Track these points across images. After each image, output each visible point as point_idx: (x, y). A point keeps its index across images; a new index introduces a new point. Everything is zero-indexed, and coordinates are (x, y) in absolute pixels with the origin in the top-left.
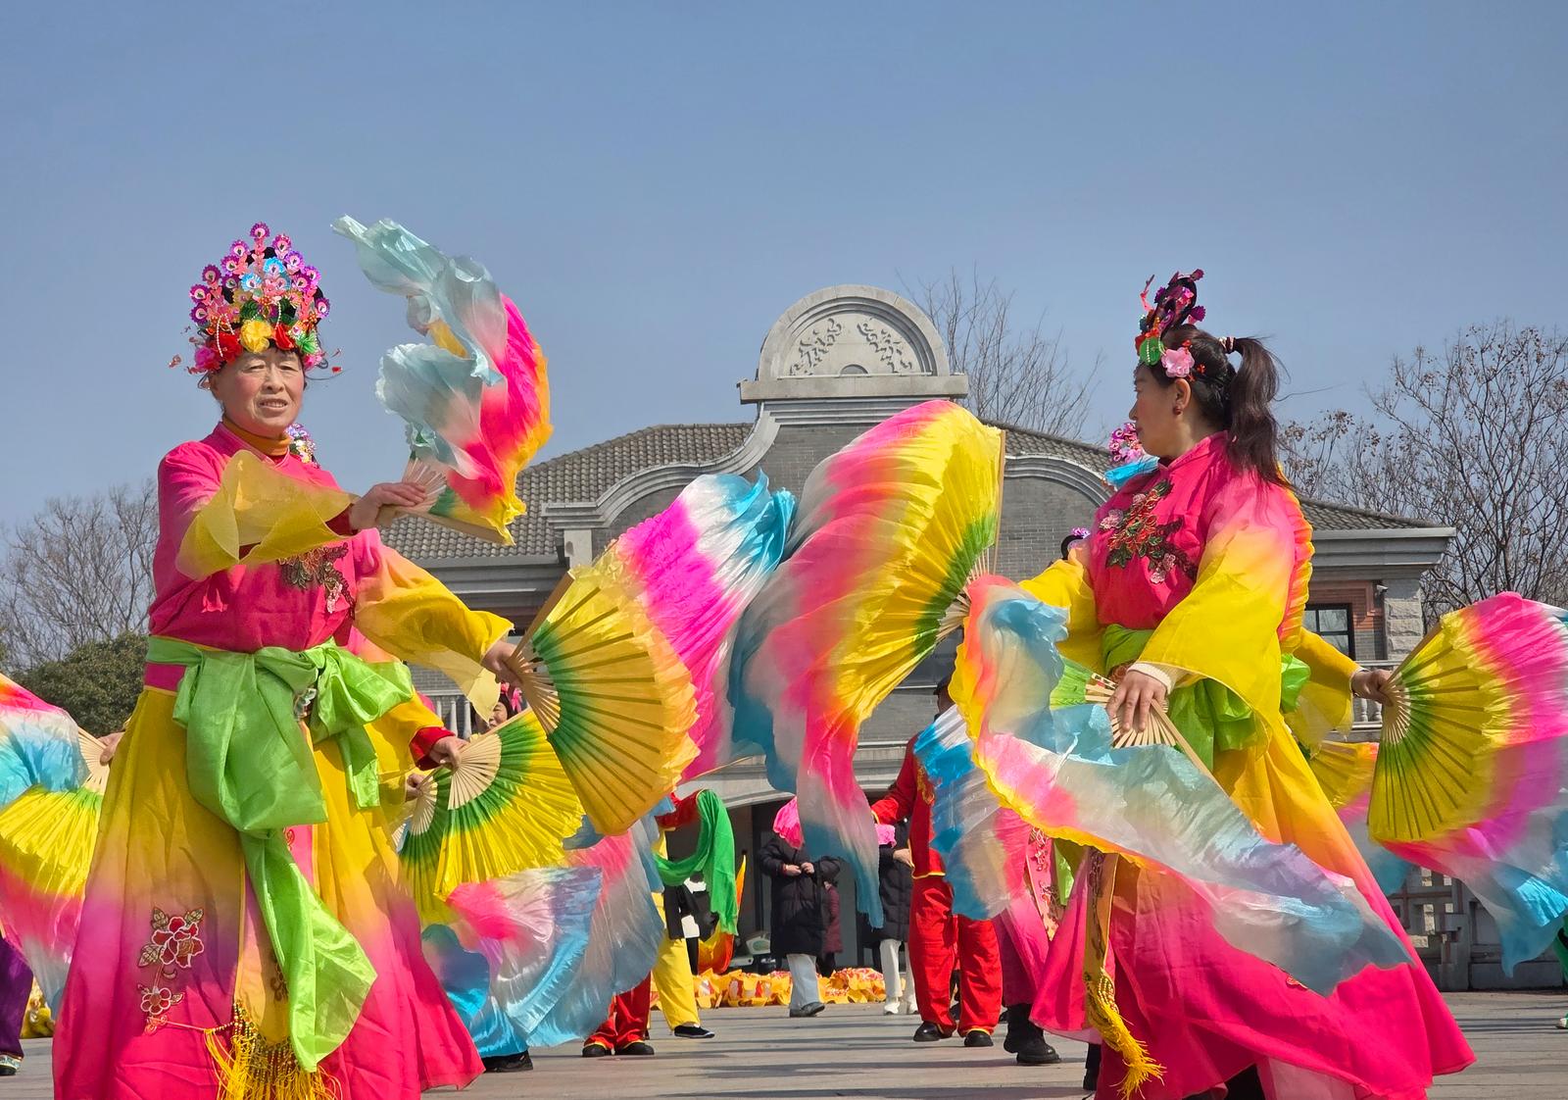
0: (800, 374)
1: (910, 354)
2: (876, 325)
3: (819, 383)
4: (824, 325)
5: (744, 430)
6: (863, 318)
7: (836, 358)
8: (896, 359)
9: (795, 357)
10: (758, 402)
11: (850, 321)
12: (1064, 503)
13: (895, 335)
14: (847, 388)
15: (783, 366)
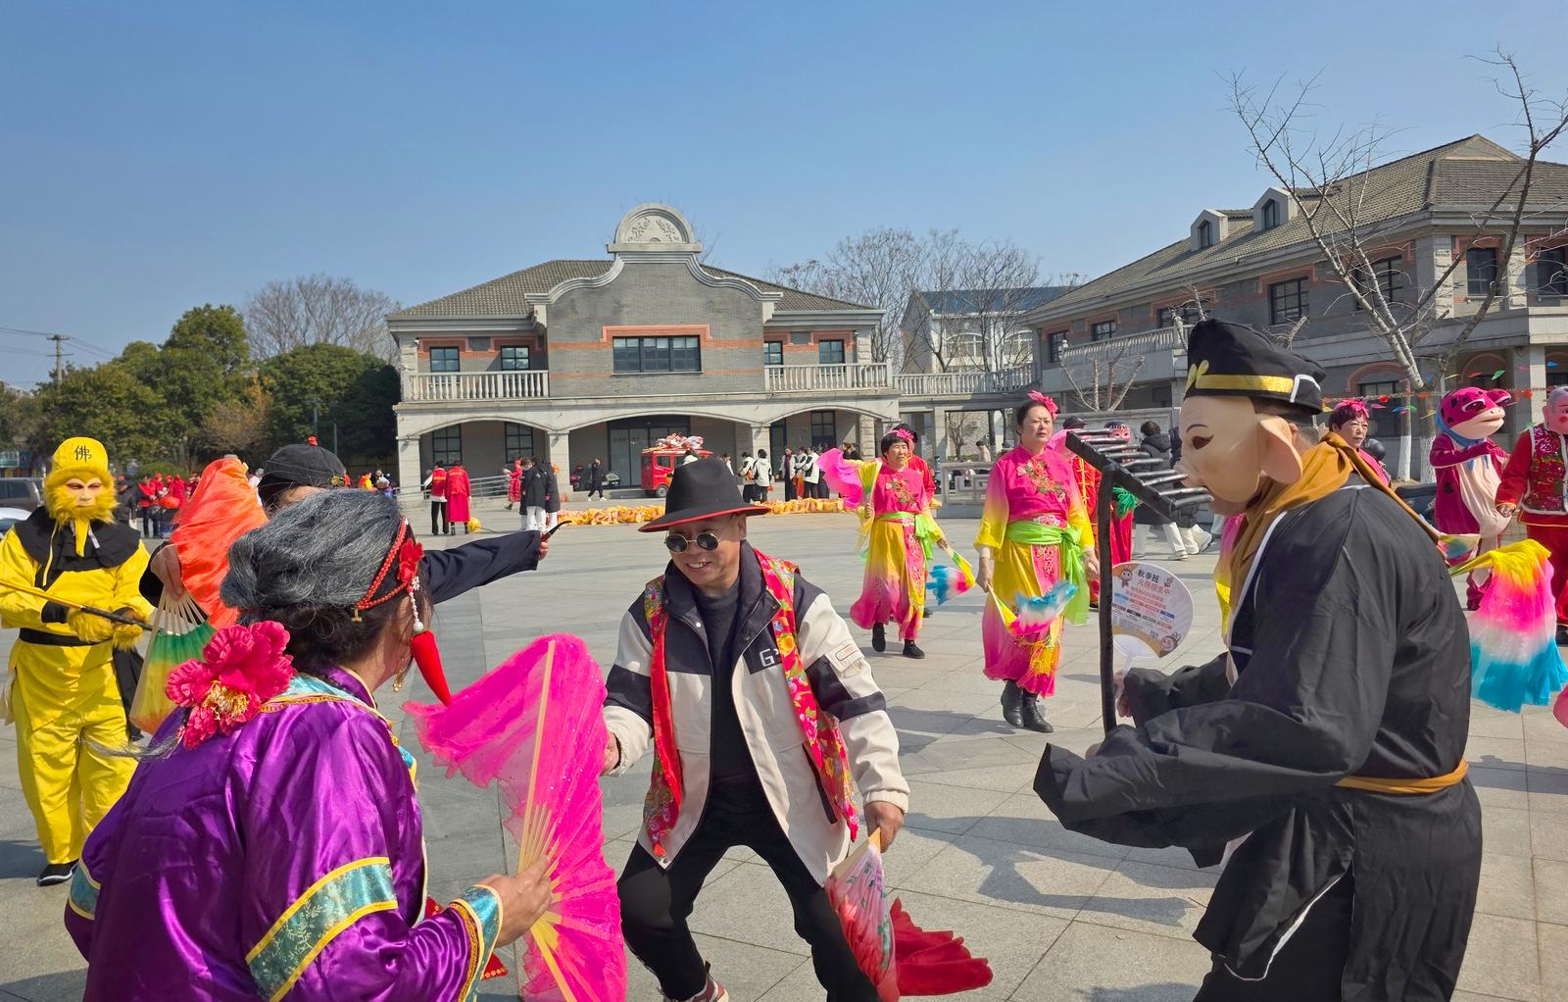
0: (633, 242)
1: (678, 234)
2: (664, 221)
3: (641, 245)
4: (642, 221)
5: (610, 264)
6: (658, 218)
7: (648, 234)
8: (672, 236)
9: (630, 234)
10: (615, 253)
11: (653, 219)
12: (740, 298)
13: (672, 226)
14: (652, 248)
15: (626, 238)
